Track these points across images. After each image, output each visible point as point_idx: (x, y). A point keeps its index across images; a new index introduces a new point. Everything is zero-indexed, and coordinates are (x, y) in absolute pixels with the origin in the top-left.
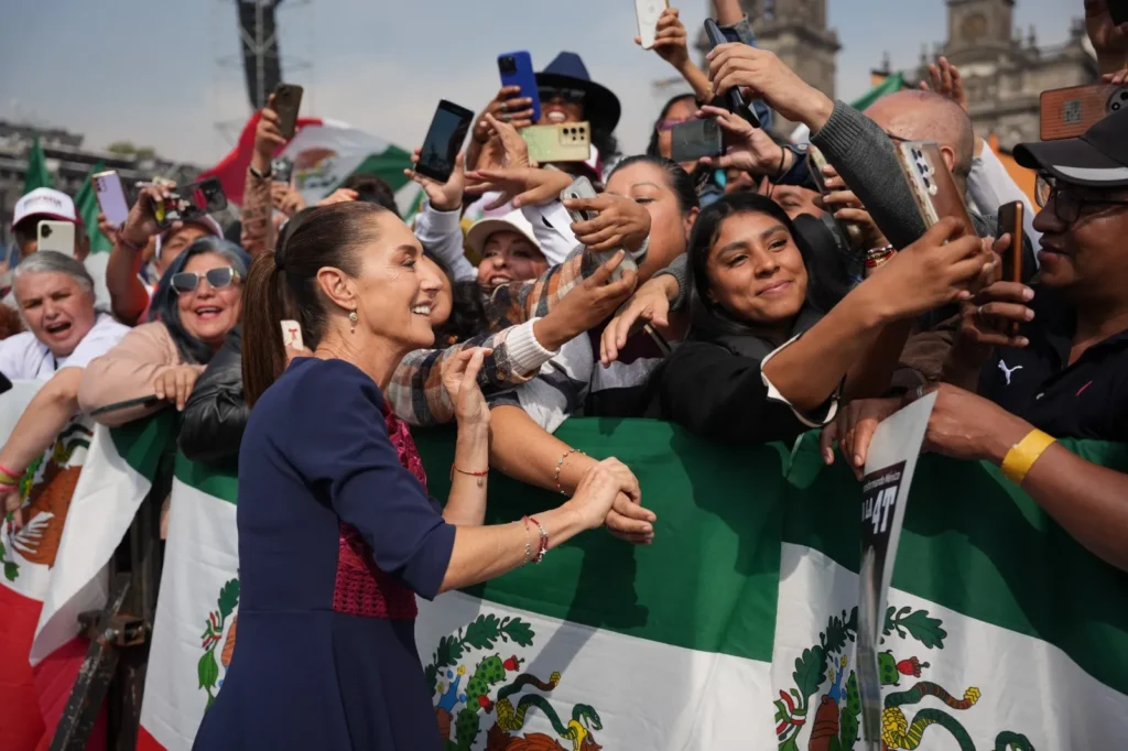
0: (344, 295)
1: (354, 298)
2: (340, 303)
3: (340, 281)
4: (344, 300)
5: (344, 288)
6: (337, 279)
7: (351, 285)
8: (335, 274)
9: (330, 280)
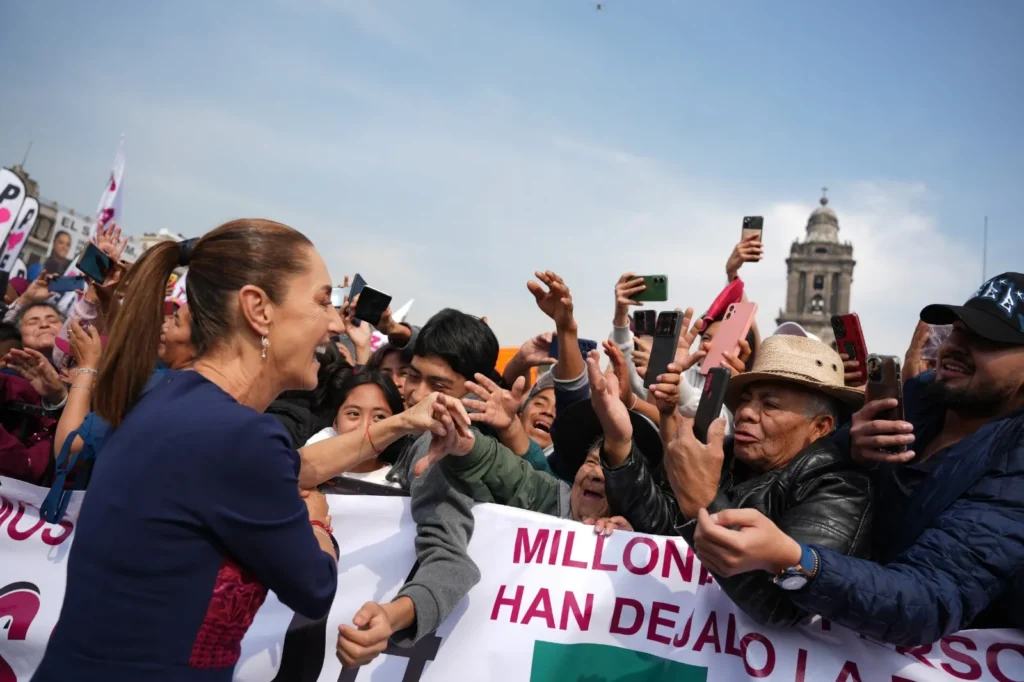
0: (261, 319)
1: (269, 325)
2: (255, 325)
3: (260, 304)
4: (260, 324)
5: (262, 312)
6: (258, 300)
7: (269, 309)
8: (258, 295)
9: (251, 300)
